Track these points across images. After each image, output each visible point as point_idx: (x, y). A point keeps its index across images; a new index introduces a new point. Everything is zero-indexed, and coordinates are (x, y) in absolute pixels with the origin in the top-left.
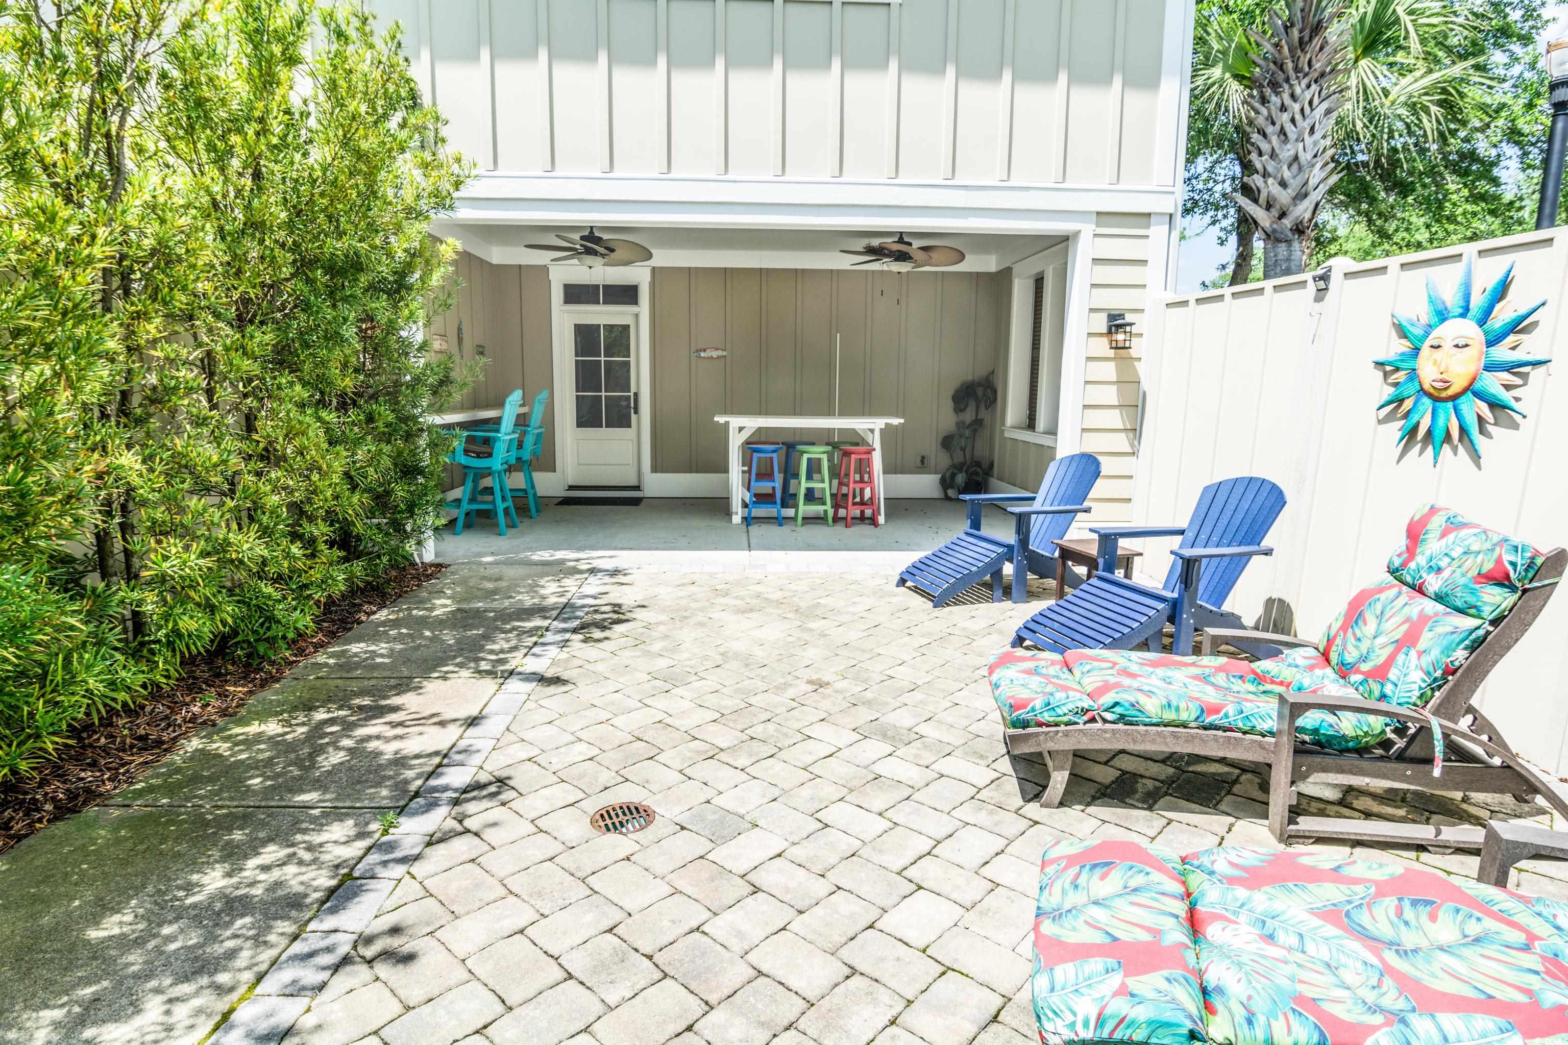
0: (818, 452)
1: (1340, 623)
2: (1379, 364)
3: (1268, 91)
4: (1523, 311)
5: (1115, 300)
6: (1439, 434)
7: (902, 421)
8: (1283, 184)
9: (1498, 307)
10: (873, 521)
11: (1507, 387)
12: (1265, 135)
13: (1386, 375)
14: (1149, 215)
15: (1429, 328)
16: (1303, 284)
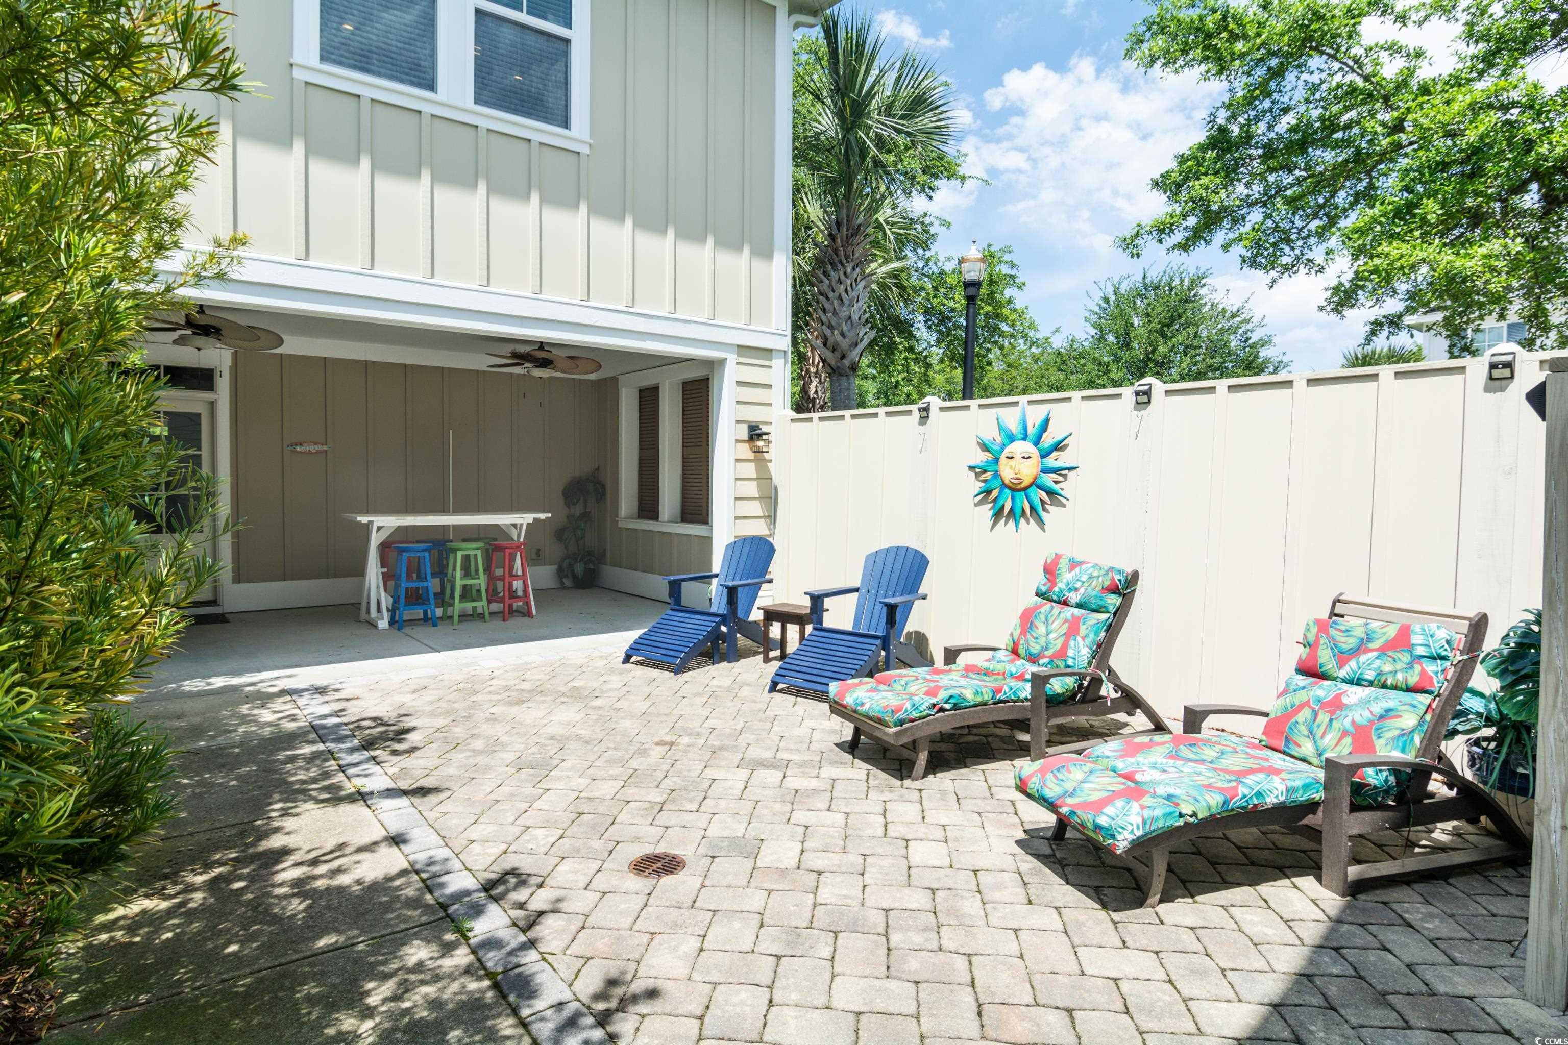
0: (475, 550)
1: (1019, 631)
2: (971, 468)
3: (829, 267)
4: (1060, 438)
5: (754, 415)
6: (1018, 511)
7: (549, 515)
8: (843, 334)
9: (1045, 435)
10: (529, 614)
11: (1056, 482)
12: (827, 298)
13: (977, 475)
14: (771, 350)
15: (1003, 448)
16: (909, 412)
